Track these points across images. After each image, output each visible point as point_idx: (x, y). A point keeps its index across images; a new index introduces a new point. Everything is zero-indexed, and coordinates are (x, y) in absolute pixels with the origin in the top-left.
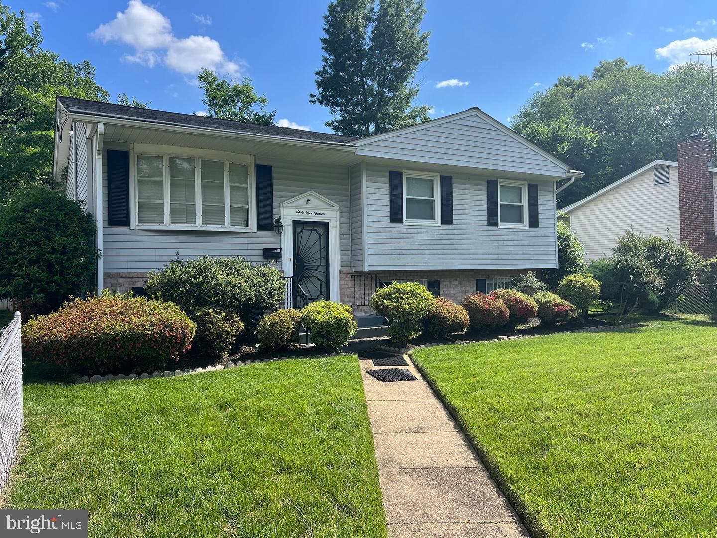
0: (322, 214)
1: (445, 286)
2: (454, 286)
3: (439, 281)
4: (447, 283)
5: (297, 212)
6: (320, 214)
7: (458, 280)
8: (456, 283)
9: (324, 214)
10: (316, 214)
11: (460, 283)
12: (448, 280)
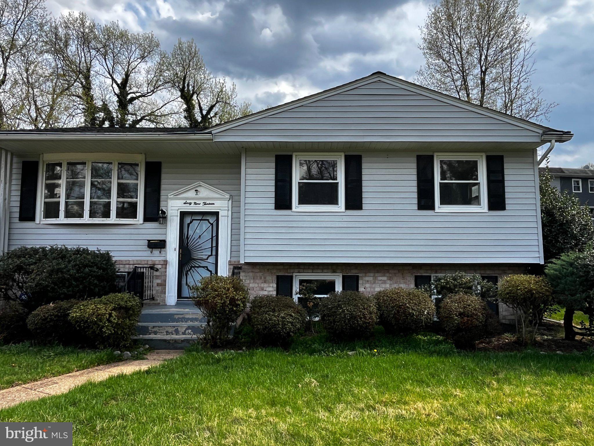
0: (212, 204)
1: (368, 281)
2: (380, 282)
3: (358, 276)
4: (371, 279)
5: (185, 203)
6: (210, 204)
7: (388, 275)
8: (385, 278)
9: (214, 204)
10: (205, 204)
11: (390, 279)
12: (372, 275)
